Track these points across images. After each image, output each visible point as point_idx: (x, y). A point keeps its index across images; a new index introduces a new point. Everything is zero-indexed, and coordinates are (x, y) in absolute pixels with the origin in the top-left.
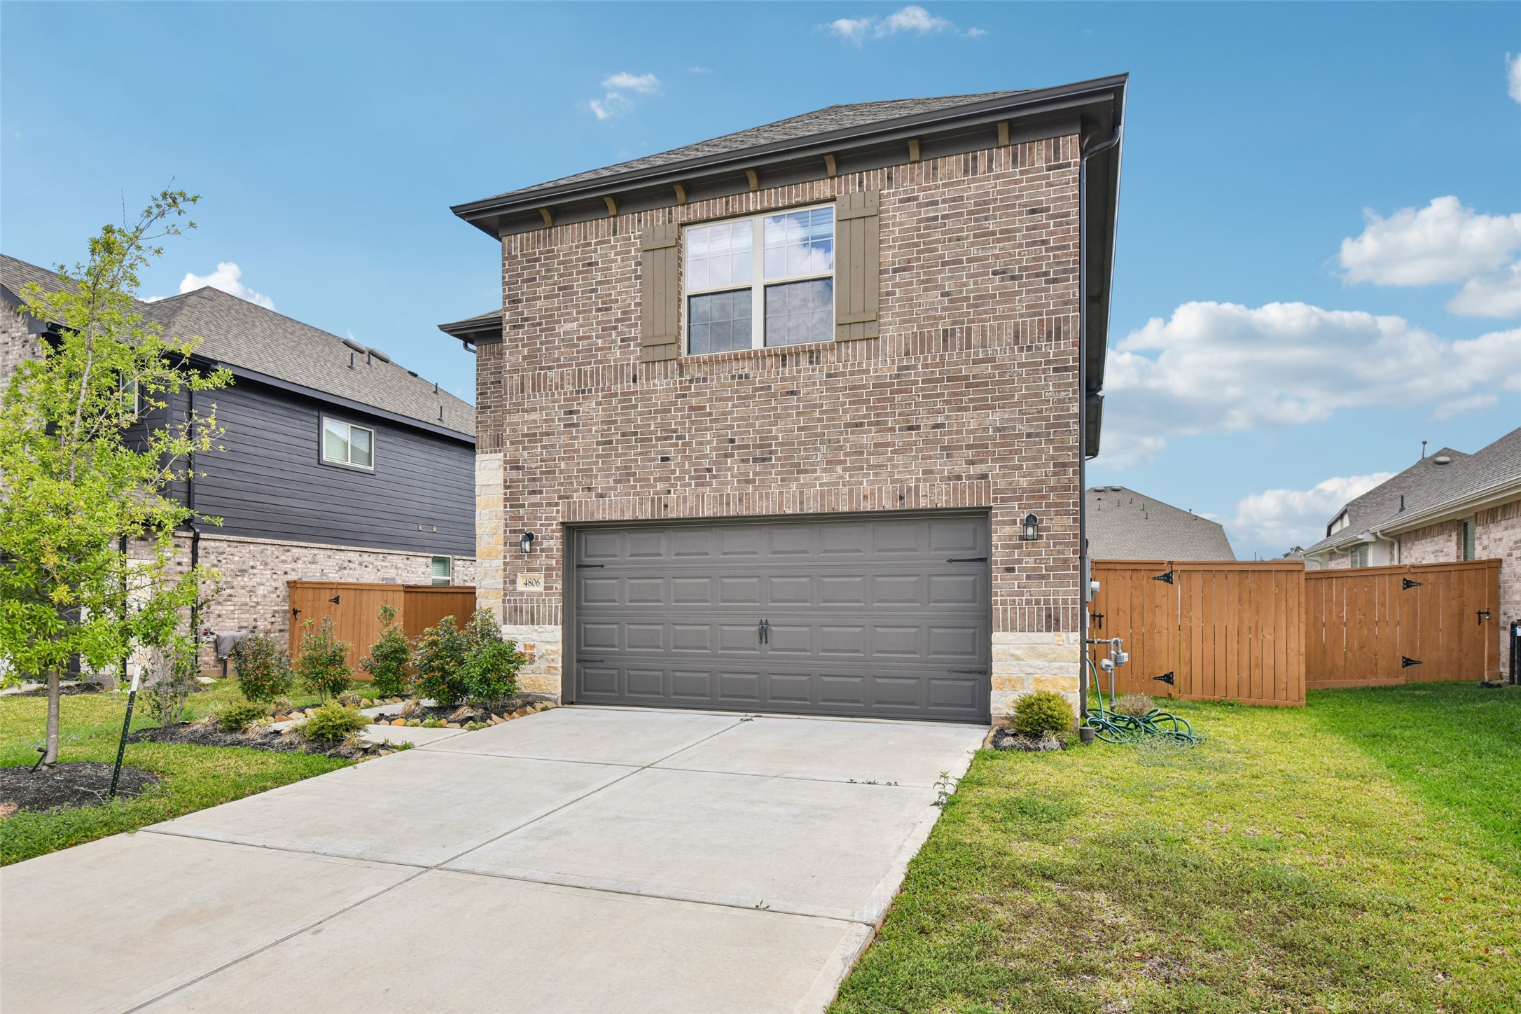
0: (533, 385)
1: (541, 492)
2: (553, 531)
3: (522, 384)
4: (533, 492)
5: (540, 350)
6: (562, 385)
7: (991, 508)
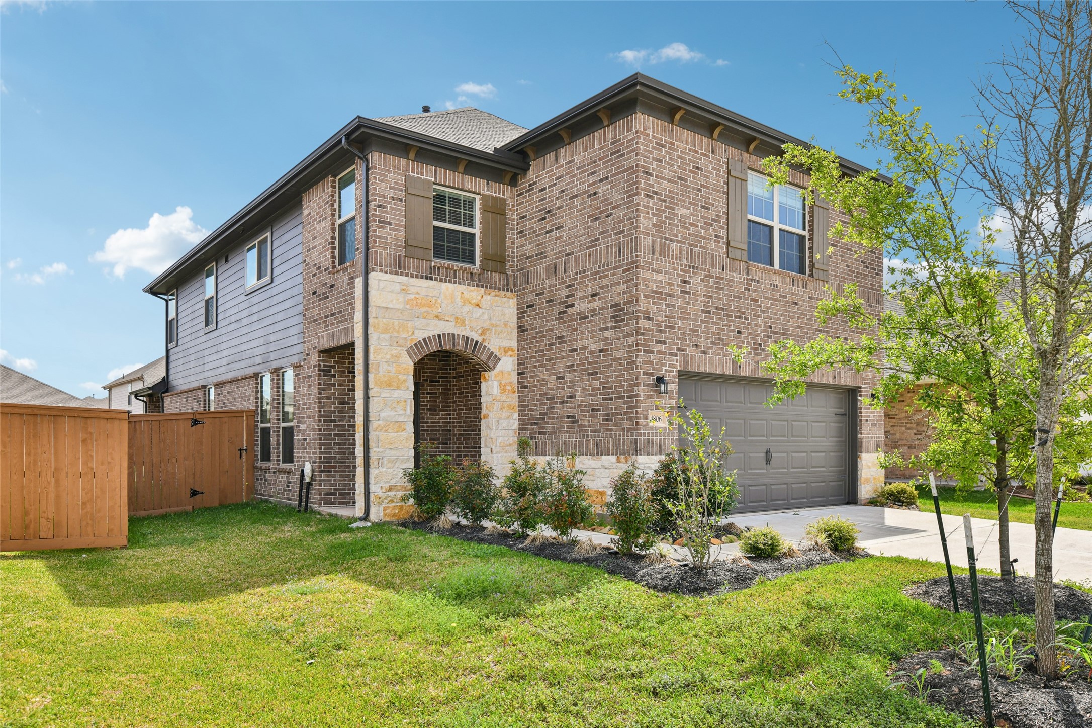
0: (661, 251)
1: (665, 343)
2: (674, 377)
3: (653, 247)
4: (659, 342)
5: (664, 222)
6: (680, 257)
7: (860, 387)
